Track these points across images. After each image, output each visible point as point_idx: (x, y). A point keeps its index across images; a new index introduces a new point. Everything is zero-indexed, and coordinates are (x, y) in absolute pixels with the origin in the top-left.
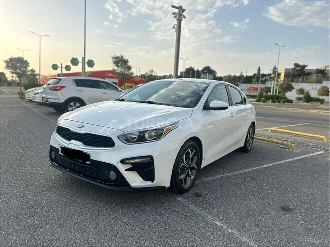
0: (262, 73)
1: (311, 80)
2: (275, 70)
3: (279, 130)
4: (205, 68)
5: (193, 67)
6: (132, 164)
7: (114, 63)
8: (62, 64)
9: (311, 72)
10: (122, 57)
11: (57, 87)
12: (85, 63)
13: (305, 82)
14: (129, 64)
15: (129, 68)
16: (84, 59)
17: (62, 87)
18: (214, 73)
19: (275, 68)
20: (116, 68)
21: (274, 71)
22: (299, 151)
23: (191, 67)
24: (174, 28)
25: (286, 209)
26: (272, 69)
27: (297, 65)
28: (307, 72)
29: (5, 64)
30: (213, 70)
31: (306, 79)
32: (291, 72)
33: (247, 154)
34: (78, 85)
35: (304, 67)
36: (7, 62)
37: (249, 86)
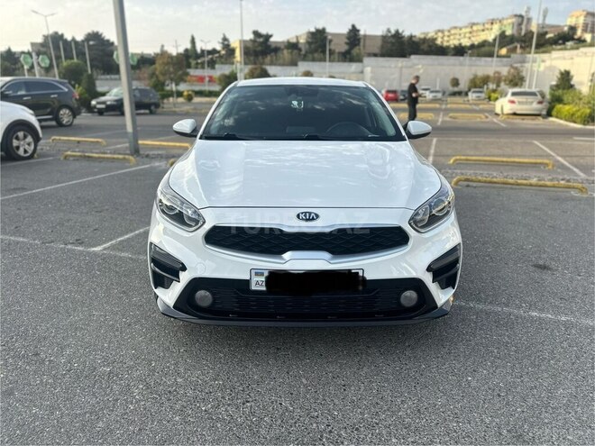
0: (199, 47)
1: (281, 61)
2: (226, 43)
4: (89, 34)
5: (60, 33)
9: (278, 45)
13: (275, 65)
19: (225, 39)
21: (223, 43)
23: (56, 33)
26: (221, 41)
27: (256, 34)
28: (273, 46)
30: (108, 41)
31: (276, 59)
32: (250, 45)
35: (268, 37)
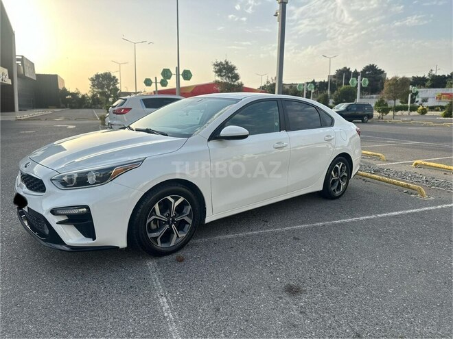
3: (428, 164)
4: (367, 67)
6: (68, 215)
7: (216, 72)
8: (156, 78)
10: (227, 63)
11: (121, 110)
12: (179, 75)
14: (236, 72)
15: (236, 77)
16: (178, 69)
17: (128, 110)
18: (382, 75)
20: (219, 79)
22: (432, 198)
23: (345, 68)
24: (276, 15)
25: (292, 291)
29: (90, 83)
30: (380, 70)
33: (330, 203)
34: (147, 106)
36: (92, 80)
37: (440, 91)
